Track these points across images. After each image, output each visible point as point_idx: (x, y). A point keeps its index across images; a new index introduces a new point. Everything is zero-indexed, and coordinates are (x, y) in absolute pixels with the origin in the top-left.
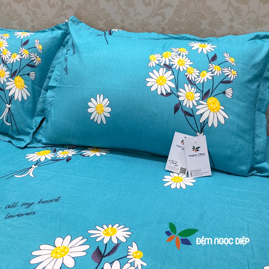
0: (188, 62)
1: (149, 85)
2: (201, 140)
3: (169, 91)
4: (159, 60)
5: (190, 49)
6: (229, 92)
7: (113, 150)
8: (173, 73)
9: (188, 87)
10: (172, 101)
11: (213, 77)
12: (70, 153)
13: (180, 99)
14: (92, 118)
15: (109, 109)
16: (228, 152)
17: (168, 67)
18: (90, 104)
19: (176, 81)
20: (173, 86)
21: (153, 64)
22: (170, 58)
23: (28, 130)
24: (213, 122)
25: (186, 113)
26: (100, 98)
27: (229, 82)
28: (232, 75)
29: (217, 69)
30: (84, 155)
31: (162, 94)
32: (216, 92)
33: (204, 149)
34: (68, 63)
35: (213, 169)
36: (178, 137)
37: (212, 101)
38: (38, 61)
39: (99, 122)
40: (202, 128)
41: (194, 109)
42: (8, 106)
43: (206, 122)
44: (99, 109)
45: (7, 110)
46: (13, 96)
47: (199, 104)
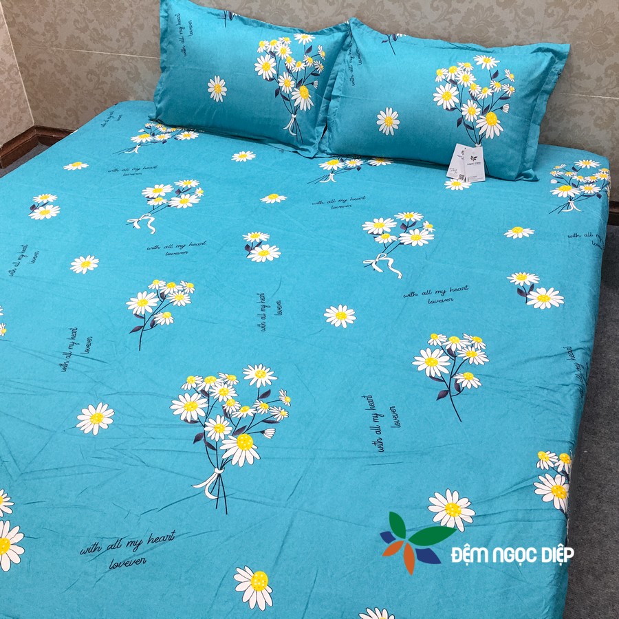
0: (472, 78)
1: (435, 100)
2: (479, 151)
3: (454, 106)
4: (445, 75)
5: (474, 64)
6: (506, 108)
7: (396, 160)
8: (458, 89)
9: (470, 103)
10: (455, 116)
11: (493, 93)
12: (358, 162)
13: (463, 113)
14: (380, 130)
15: (398, 122)
16: (501, 160)
17: (454, 83)
18: (379, 116)
19: (460, 97)
20: (457, 101)
21: (439, 79)
22: (456, 73)
23: (311, 140)
24: (489, 135)
25: (468, 127)
26: (389, 111)
27: (506, 98)
28: (510, 91)
29: (497, 86)
30: (371, 165)
31: (447, 109)
32: (494, 108)
33: (481, 159)
34: (354, 73)
35: (487, 175)
36: (459, 148)
37: (490, 115)
38: (321, 68)
39: (387, 134)
40: (480, 140)
41: (475, 123)
42: (294, 116)
43: (484, 134)
44: (388, 121)
45: (292, 120)
46: (298, 107)
47: (479, 118)
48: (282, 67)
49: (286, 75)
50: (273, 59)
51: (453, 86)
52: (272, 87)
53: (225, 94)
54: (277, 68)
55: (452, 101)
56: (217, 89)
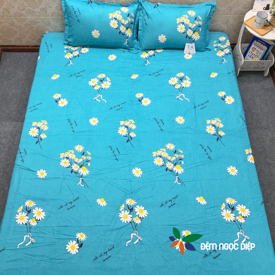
0: (188, 21)
1: (178, 30)
2: (193, 44)
3: (184, 32)
4: (180, 21)
5: (188, 15)
6: (200, 29)
7: (164, 49)
8: (185, 26)
9: (189, 30)
10: (185, 35)
11: (196, 25)
12: (151, 53)
13: (187, 34)
14: (160, 42)
15: (166, 39)
16: (200, 47)
17: (183, 23)
18: (159, 37)
19: (186, 28)
20: (185, 30)
21: (178, 22)
22: (183, 19)
23: (133, 46)
24: (196, 39)
25: (189, 38)
26: (162, 36)
27: (200, 26)
28: (201, 24)
29: (197, 22)
30: (157, 52)
31: (182, 33)
32: (197, 30)
33: (194, 47)
34: (147, 22)
35: (196, 51)
36: (187, 44)
37: (196, 33)
38: (133, 20)
39: (162, 43)
40: (194, 41)
41: (191, 36)
42: (127, 40)
43: (195, 40)
44: (162, 39)
45: (127, 41)
46: (128, 36)
47: (193, 35)
48: (120, 24)
49: (122, 26)
50: (116, 21)
51: (183, 25)
52: (118, 31)
53: (99, 36)
54: (118, 24)
55: (183, 30)
56: (96, 34)
